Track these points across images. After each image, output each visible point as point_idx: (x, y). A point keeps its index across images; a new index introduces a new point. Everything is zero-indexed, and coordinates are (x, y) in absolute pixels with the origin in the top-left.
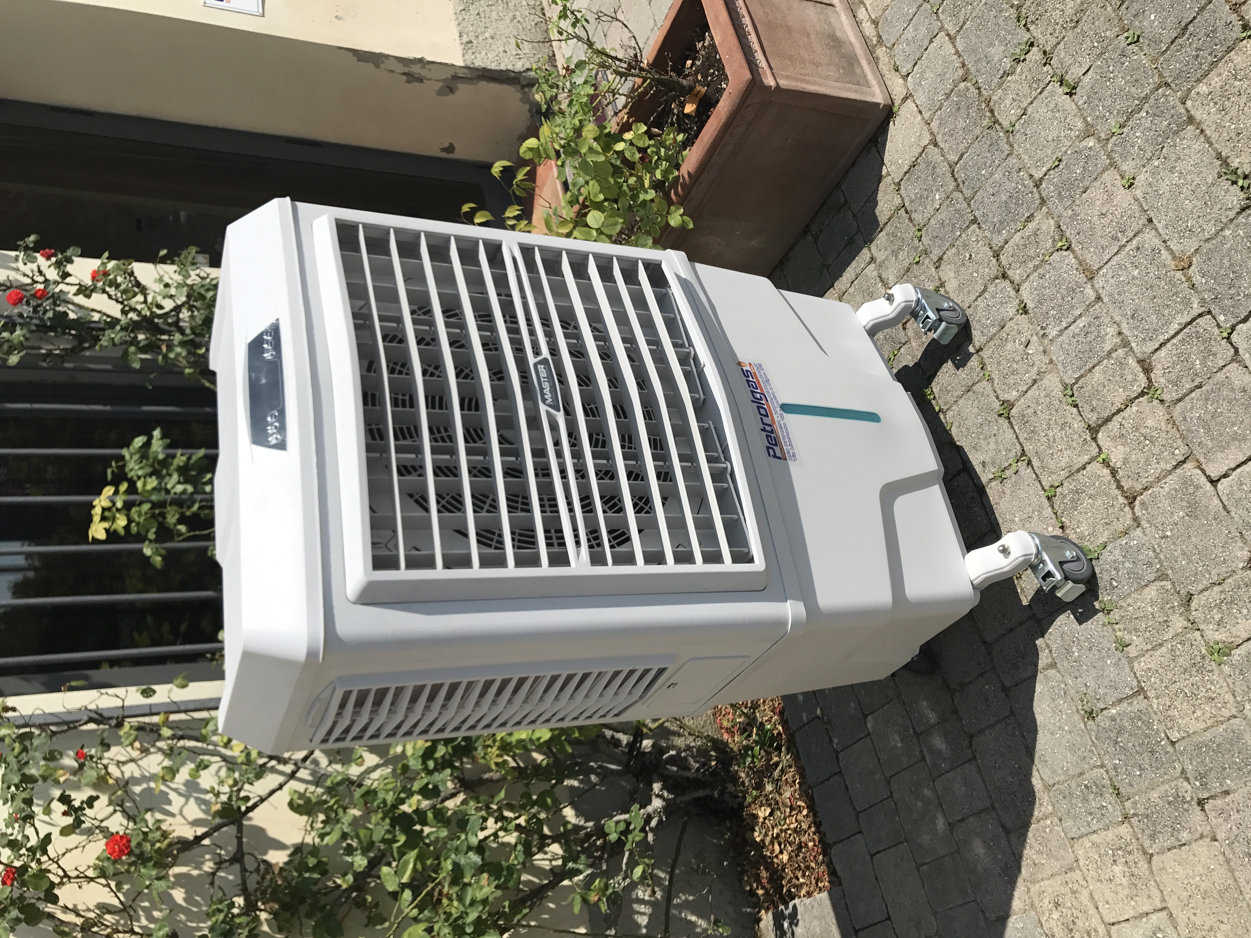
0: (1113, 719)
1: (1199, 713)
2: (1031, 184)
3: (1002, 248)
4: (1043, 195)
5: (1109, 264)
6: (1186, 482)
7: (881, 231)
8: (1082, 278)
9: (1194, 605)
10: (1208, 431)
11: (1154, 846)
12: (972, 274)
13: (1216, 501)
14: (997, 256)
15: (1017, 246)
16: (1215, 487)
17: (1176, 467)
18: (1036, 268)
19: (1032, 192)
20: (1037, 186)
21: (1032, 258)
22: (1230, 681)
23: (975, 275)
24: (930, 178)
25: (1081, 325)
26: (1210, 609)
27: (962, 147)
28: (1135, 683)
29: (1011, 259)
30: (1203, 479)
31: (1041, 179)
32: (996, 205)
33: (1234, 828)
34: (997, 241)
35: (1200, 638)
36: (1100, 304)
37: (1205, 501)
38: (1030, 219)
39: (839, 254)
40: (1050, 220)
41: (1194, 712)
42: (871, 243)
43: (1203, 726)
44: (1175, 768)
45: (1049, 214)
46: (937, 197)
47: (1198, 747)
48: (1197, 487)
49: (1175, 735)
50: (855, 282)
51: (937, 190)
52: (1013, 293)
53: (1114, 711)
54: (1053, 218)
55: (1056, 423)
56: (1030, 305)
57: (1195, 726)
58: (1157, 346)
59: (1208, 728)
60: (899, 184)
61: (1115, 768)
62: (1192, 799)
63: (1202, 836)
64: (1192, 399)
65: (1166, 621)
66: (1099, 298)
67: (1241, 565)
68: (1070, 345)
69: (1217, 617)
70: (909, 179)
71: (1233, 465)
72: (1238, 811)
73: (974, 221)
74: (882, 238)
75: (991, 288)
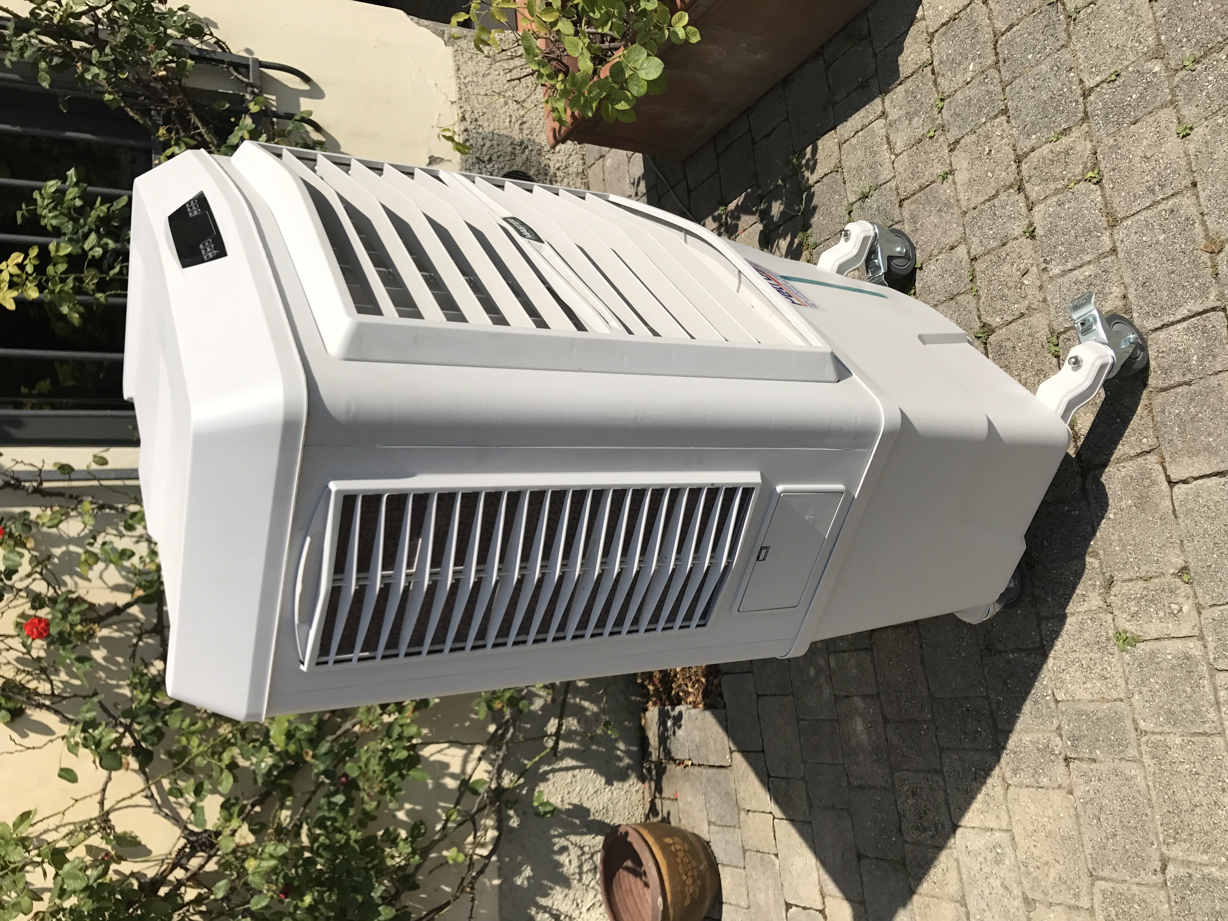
0: (1009, 662)
1: (1089, 685)
2: (1079, 92)
3: (1026, 155)
4: (1089, 109)
5: (1136, 217)
6: (1145, 474)
7: (900, 84)
8: (1103, 222)
9: (1114, 590)
10: (1182, 432)
11: (1014, 779)
12: (986, 172)
13: (1168, 503)
14: (1019, 161)
15: (1044, 159)
16: (1172, 488)
17: (1138, 455)
18: (1057, 192)
19: (1077, 101)
20: (1085, 96)
21: (1056, 180)
22: (1127, 669)
23: (990, 174)
24: (968, 41)
25: (1087, 274)
26: (1129, 599)
27: (1014, 16)
28: (1038, 638)
29: (1033, 172)
30: (1162, 477)
31: (1091, 90)
32: (1033, 102)
33: (1091, 791)
34: (1024, 145)
35: (1111, 621)
36: (1114, 257)
37: (1156, 500)
38: (1065, 132)
39: (849, 94)
40: (1088, 142)
41: (1084, 683)
42: (886, 94)
43: (1090, 697)
44: (1052, 723)
45: (1089, 135)
46: (971, 67)
47: (1079, 713)
48: (1154, 483)
49: (1060, 696)
50: (860, 133)
51: (973, 59)
52: (1024, 210)
53: (1011, 656)
54: (1091, 141)
55: (1032, 367)
56: (1039, 231)
57: (1081, 694)
58: (1159, 325)
59: (1093, 701)
60: (932, 35)
61: (998, 703)
62: (1060, 754)
63: (1060, 787)
64: (1178, 394)
65: (1083, 595)
66: (1114, 250)
67: (1172, 571)
68: (1069, 290)
69: (1134, 609)
70: (945, 34)
71: (1196, 475)
72: (1099, 780)
73: (1005, 112)
74: (899, 92)
75: (1003, 196)
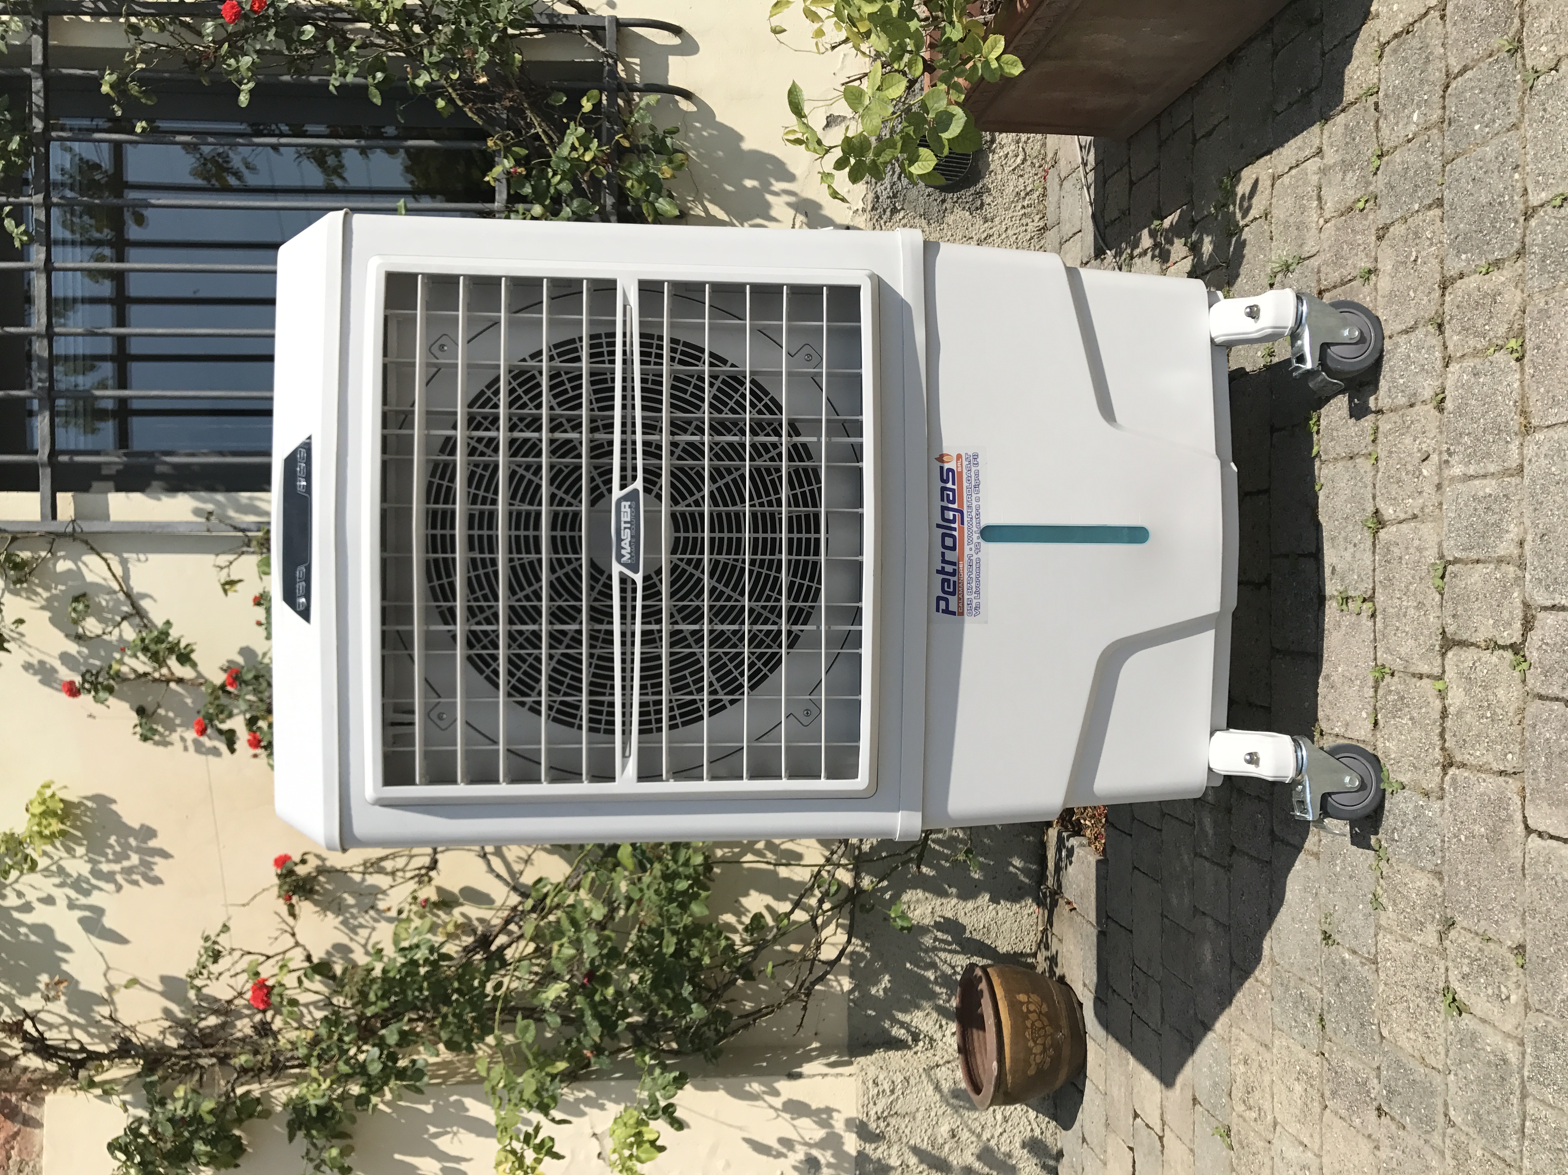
0: (1343, 961)
1: (1412, 1035)
2: (1521, 206)
3: (1453, 280)
4: (1527, 240)
7: (1343, 111)
8: (1516, 422)
9: (1453, 934)
10: (1548, 767)
11: (1332, 1102)
12: (1409, 288)
13: (1519, 854)
14: (1444, 286)
15: (1469, 295)
16: (1527, 836)
17: (1501, 773)
18: (1476, 353)
19: (1516, 222)
20: (1527, 217)
21: (1477, 334)
22: (1450, 1038)
23: (1412, 294)
24: (1417, 73)
25: (1488, 490)
26: (1463, 955)
27: (1471, 52)
28: (1373, 950)
29: (1455, 311)
30: (1518, 817)
31: (1535, 209)
32: (1468, 203)
34: (1452, 264)
35: (1443, 970)
36: (1518, 480)
37: (1509, 841)
38: (1497, 264)
39: (1290, 105)
40: (1518, 292)
41: (1408, 1030)
42: (1327, 121)
43: (1410, 1050)
44: (1374, 1058)
45: (1520, 281)
46: (1415, 117)
47: (1399, 1063)
48: (1510, 819)
50: (1294, 172)
52: (1439, 364)
53: (1347, 956)
54: (1522, 291)
55: (1414, 595)
56: (1449, 405)
59: (1413, 1057)
60: (1383, 46)
61: (1329, 1004)
62: (1375, 1099)
64: (1552, 710)
65: (1422, 923)
66: (1521, 469)
67: (1509, 943)
68: (1466, 505)
69: (1466, 969)
70: (1395, 51)
71: (1552, 832)
73: (1439, 203)
74: (1340, 119)
75: (1420, 333)
